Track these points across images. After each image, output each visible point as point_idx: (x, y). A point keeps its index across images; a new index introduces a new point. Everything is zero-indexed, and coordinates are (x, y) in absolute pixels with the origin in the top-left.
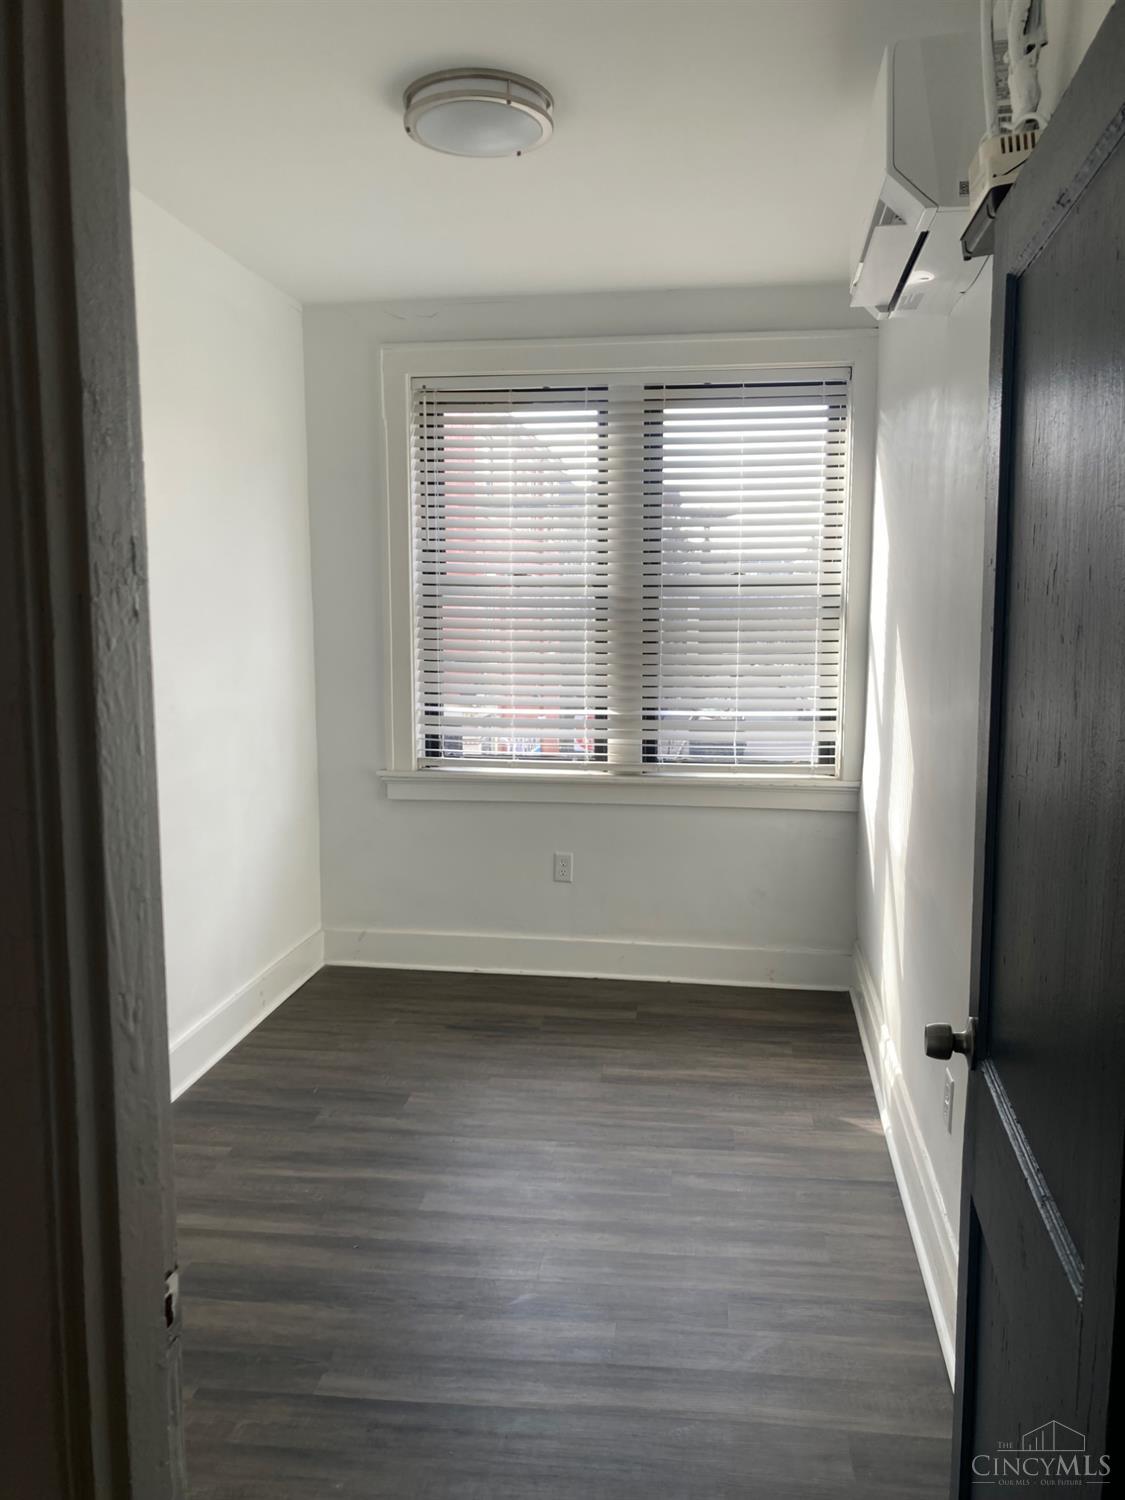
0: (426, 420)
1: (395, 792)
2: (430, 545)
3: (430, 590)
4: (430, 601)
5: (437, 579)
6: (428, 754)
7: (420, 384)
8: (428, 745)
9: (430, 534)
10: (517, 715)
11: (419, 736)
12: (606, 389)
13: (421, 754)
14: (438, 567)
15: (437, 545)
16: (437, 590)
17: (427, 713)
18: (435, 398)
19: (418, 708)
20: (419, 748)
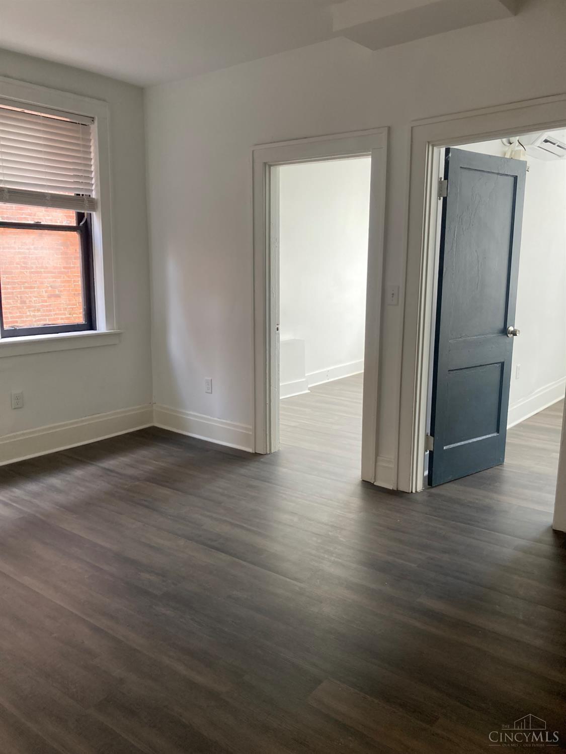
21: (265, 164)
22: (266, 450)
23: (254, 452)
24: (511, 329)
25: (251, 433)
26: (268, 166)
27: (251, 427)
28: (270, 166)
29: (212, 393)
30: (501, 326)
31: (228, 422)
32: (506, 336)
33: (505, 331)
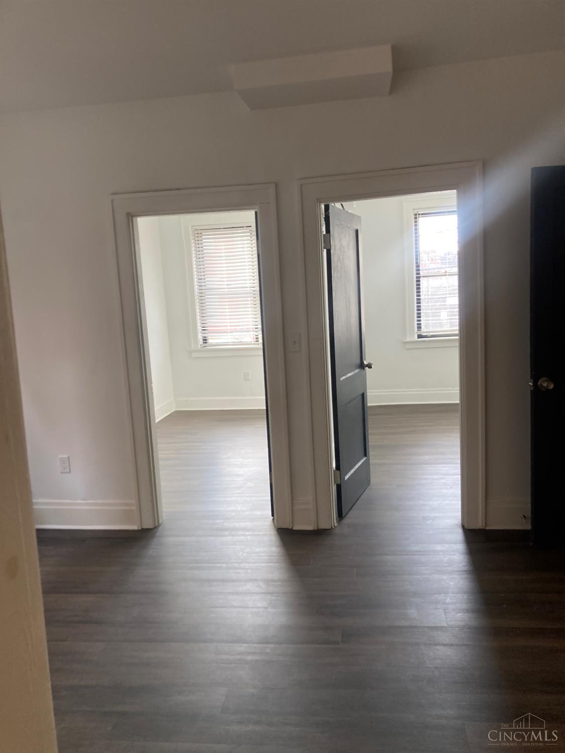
0: (197, 239)
1: (194, 355)
2: (200, 277)
3: (201, 291)
4: (201, 295)
5: (203, 288)
6: (203, 343)
7: (194, 228)
8: (203, 340)
9: (200, 274)
10: (231, 329)
11: (200, 337)
12: (251, 226)
13: (202, 343)
14: (203, 284)
15: (202, 277)
16: (203, 291)
17: (203, 330)
18: (199, 232)
19: (200, 328)
20: (201, 341)
21: (128, 214)
22: (155, 523)
23: (140, 529)
24: (365, 363)
25: (134, 508)
26: (130, 217)
27: (133, 502)
28: (133, 216)
29: (70, 472)
30: (358, 361)
31: (100, 501)
32: (363, 370)
33: (362, 366)
